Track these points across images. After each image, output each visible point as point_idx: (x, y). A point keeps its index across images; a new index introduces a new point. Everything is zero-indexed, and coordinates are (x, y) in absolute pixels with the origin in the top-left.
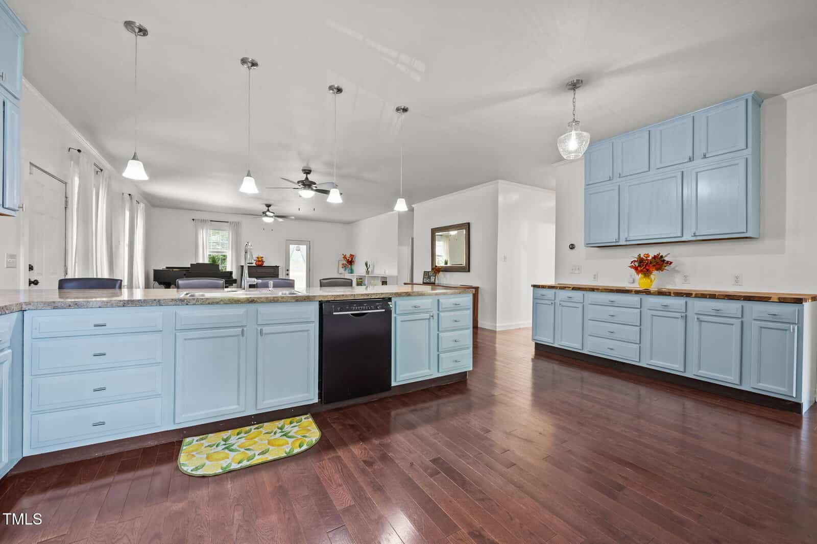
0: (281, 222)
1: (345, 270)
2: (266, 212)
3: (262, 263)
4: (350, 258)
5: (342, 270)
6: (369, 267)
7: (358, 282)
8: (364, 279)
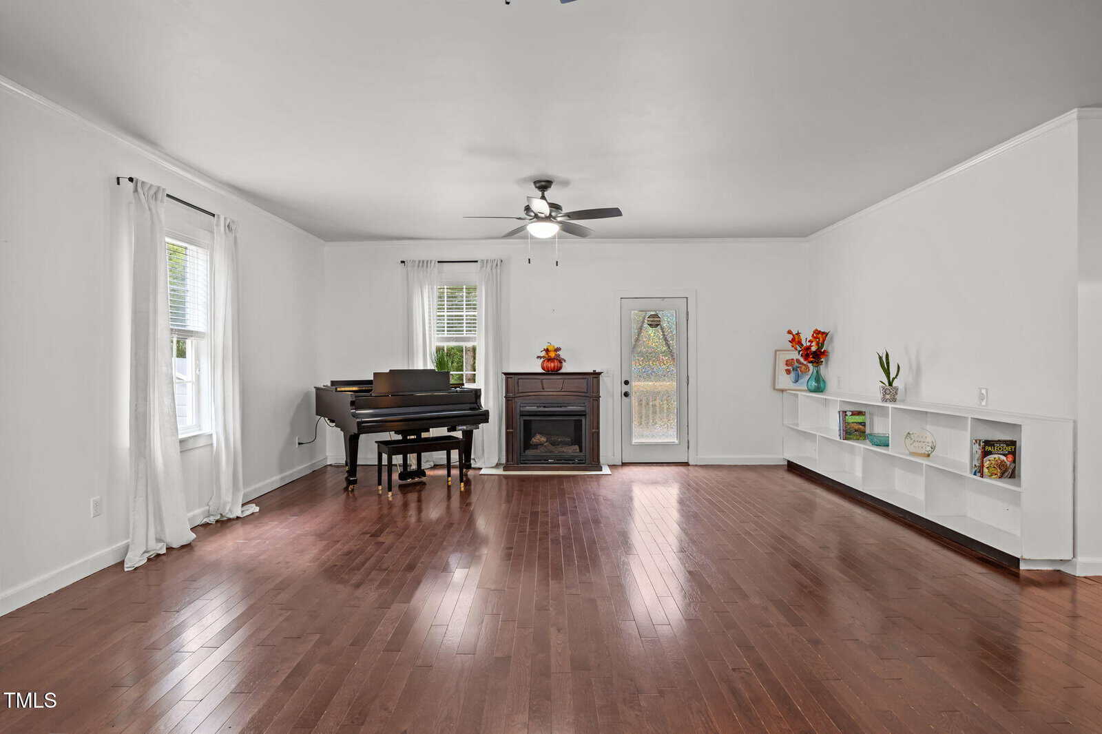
1: (796, 381)
3: (556, 363)
4: (814, 344)
5: (785, 381)
6: (897, 375)
7: (849, 423)
8: (871, 414)
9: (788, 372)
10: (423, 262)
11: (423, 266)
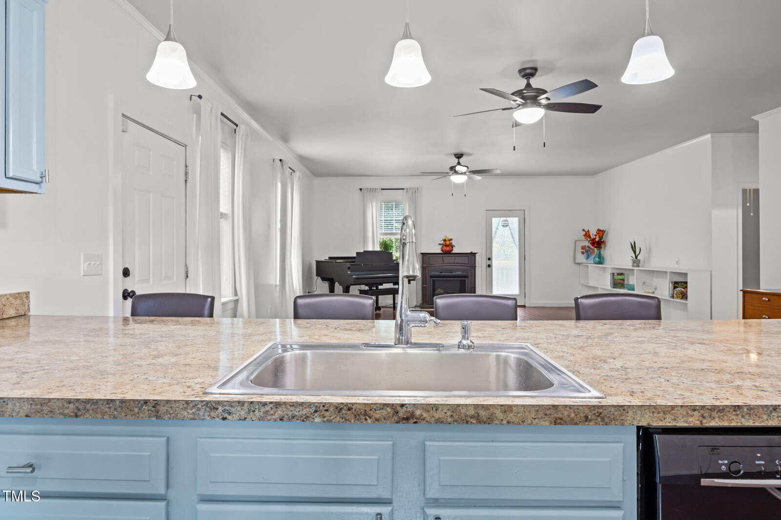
0: (479, 180)
1: (587, 258)
2: (455, 166)
3: (450, 248)
4: (597, 237)
5: (581, 258)
6: (639, 253)
7: (616, 280)
8: (628, 275)
9: (583, 253)
10: (373, 189)
11: (372, 191)
